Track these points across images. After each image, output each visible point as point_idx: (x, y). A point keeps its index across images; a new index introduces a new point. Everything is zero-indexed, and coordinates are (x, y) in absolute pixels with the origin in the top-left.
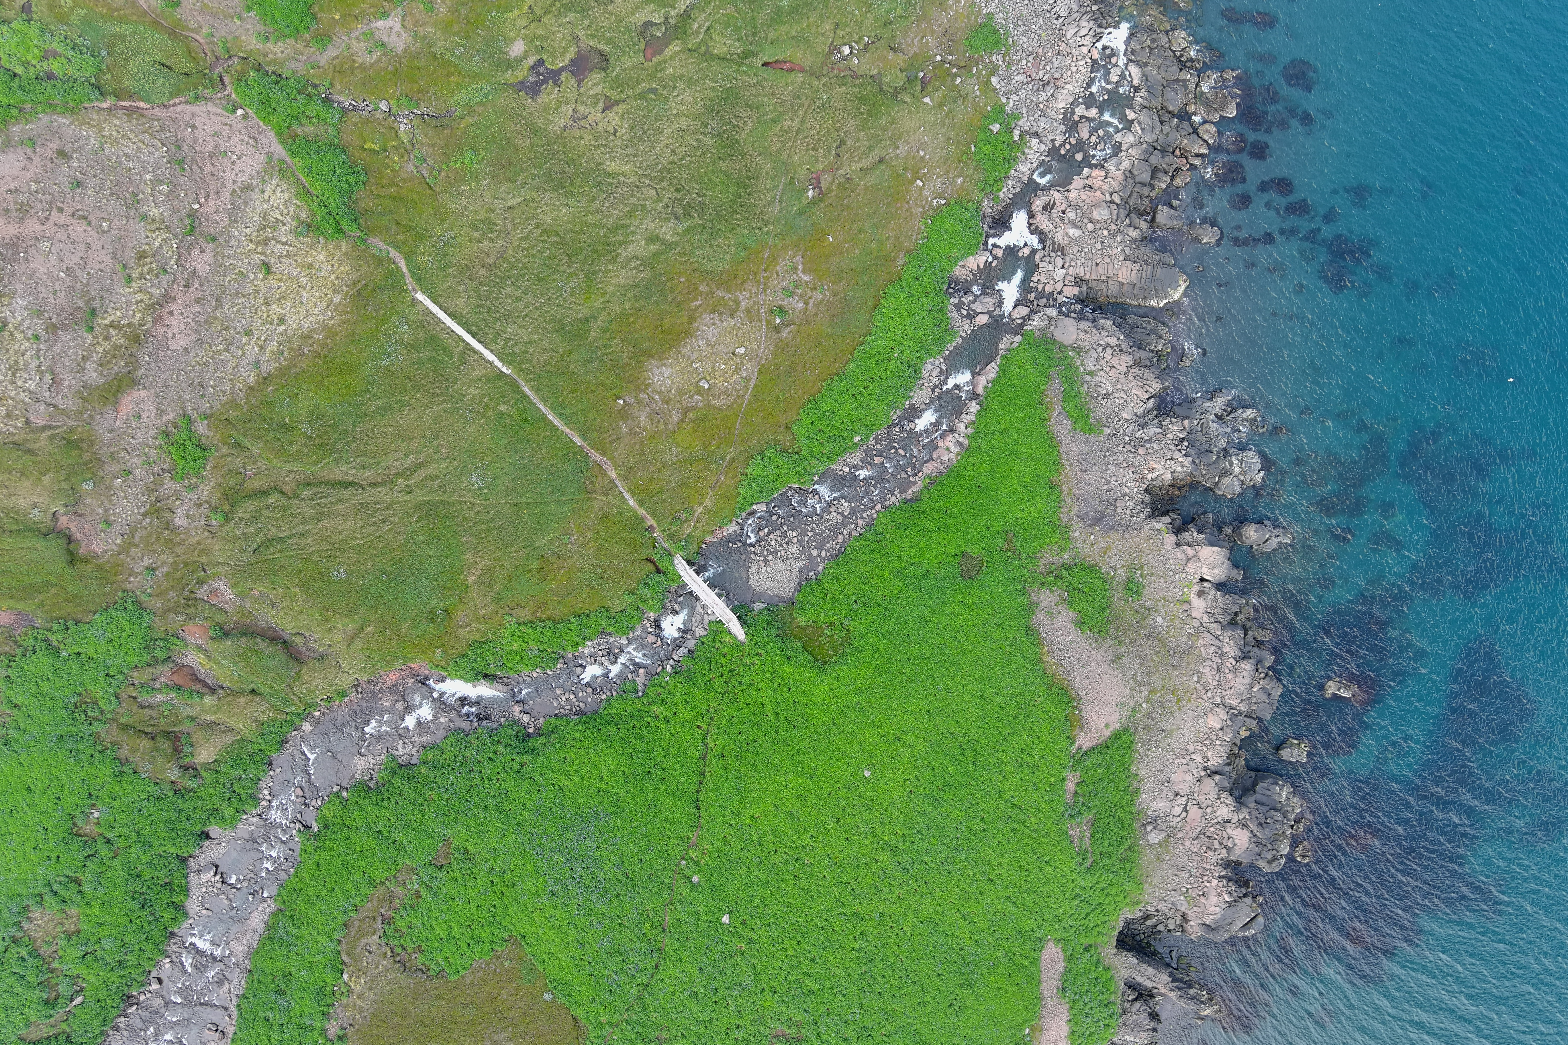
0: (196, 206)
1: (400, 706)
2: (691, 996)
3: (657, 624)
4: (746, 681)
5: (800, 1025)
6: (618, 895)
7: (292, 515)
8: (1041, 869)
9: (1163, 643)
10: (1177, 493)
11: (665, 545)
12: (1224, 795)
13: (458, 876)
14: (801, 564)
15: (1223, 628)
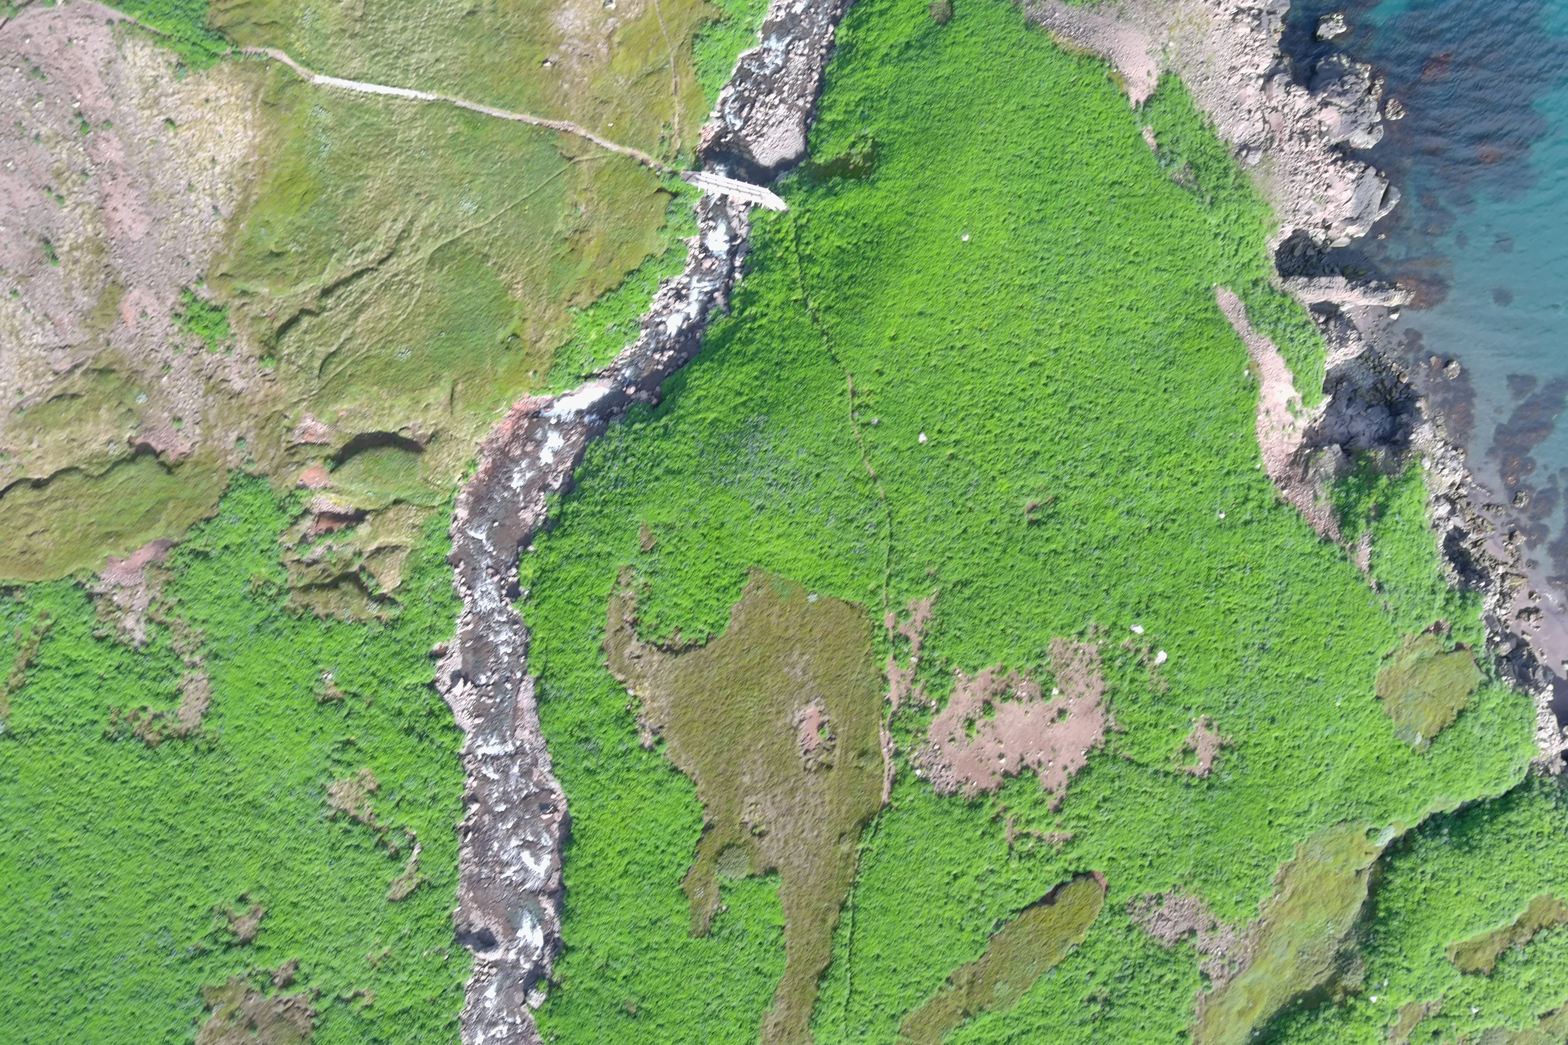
0: (77, 105)
1: (529, 448)
3: (704, 248)
4: (811, 238)
5: (1045, 489)
6: (817, 475)
7: (331, 327)
8: (1169, 226)
11: (667, 169)
12: (1293, 88)
13: (670, 549)
14: (795, 120)
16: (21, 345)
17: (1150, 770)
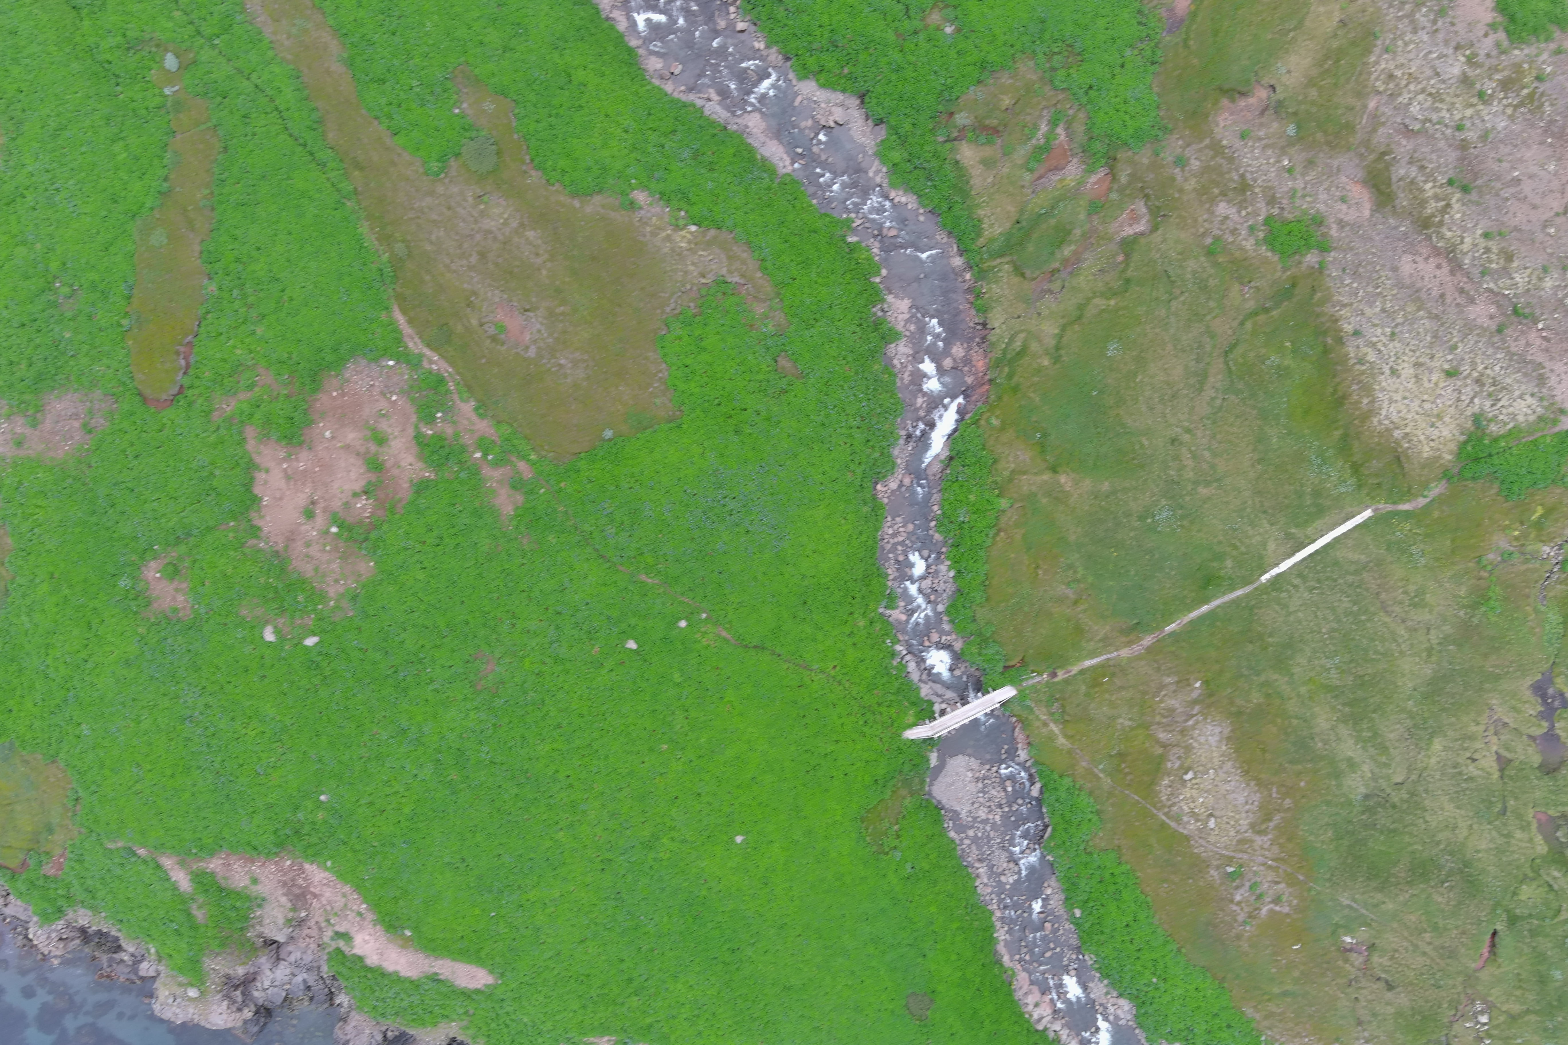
0: (1540, 326)
2: (562, 585)
6: (691, 540)
11: (1032, 683)
13: (761, 376)
16: (1423, 91)
17: (195, 532)
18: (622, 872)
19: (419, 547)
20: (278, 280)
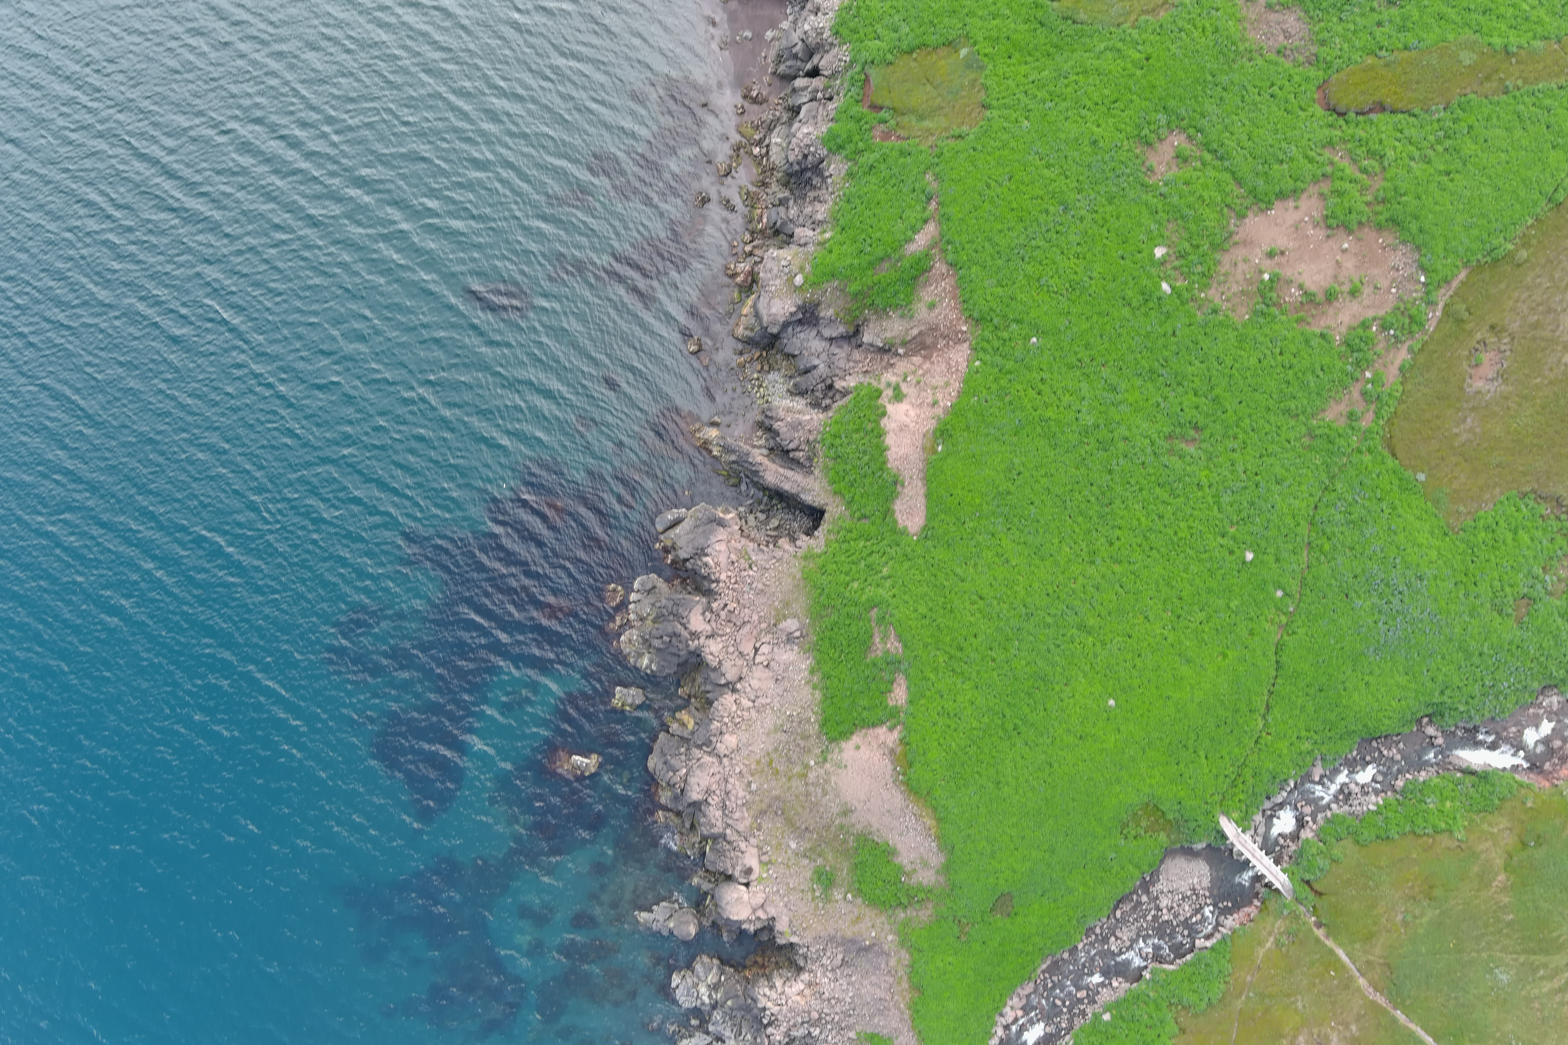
1: (1557, 743)
2: (1283, 480)
3: (1301, 823)
4: (1221, 778)
5: (1171, 452)
6: (1355, 577)
8: (931, 610)
9: (790, 822)
10: (760, 960)
11: (1302, 909)
12: (715, 664)
13: (1508, 590)
14: (1159, 886)
15: (724, 836)
17: (1226, 164)
18: (1053, 611)
19: (1278, 351)
20: (1464, 164)
